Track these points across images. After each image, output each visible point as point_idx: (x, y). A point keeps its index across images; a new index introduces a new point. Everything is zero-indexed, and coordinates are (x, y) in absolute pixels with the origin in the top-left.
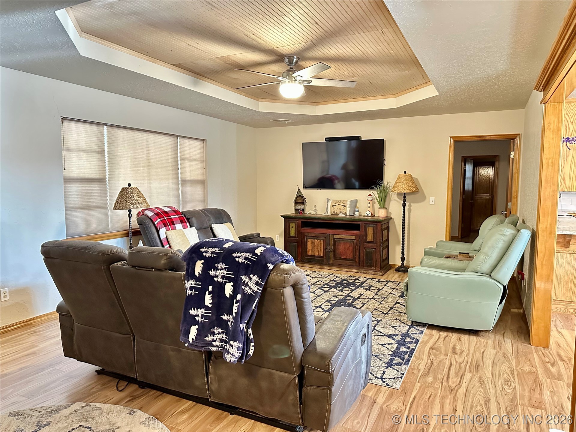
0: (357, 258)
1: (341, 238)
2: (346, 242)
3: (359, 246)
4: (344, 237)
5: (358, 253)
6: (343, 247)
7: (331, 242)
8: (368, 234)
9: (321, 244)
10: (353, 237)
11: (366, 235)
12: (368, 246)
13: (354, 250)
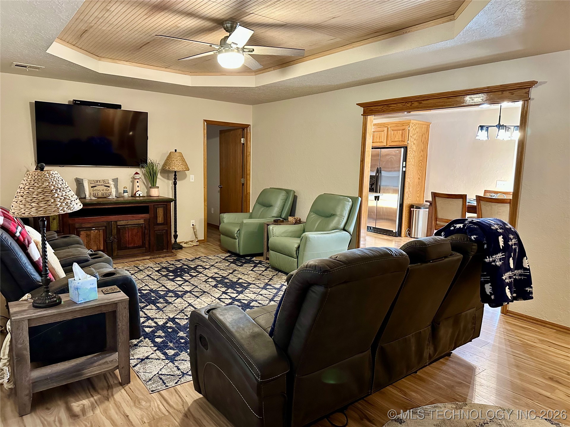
0: (147, 243)
1: (127, 224)
2: (133, 228)
3: (149, 230)
4: (130, 222)
5: (148, 238)
6: (130, 234)
7: (115, 231)
8: (158, 215)
9: (99, 235)
10: (142, 221)
11: (156, 217)
12: (159, 229)
13: (144, 234)
